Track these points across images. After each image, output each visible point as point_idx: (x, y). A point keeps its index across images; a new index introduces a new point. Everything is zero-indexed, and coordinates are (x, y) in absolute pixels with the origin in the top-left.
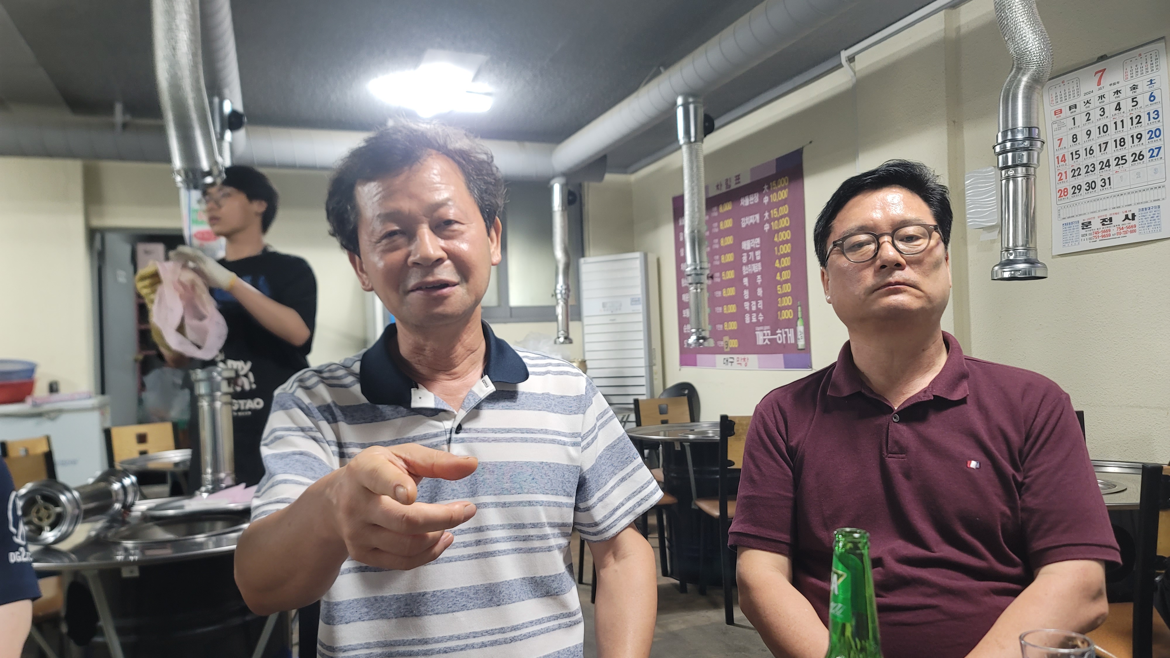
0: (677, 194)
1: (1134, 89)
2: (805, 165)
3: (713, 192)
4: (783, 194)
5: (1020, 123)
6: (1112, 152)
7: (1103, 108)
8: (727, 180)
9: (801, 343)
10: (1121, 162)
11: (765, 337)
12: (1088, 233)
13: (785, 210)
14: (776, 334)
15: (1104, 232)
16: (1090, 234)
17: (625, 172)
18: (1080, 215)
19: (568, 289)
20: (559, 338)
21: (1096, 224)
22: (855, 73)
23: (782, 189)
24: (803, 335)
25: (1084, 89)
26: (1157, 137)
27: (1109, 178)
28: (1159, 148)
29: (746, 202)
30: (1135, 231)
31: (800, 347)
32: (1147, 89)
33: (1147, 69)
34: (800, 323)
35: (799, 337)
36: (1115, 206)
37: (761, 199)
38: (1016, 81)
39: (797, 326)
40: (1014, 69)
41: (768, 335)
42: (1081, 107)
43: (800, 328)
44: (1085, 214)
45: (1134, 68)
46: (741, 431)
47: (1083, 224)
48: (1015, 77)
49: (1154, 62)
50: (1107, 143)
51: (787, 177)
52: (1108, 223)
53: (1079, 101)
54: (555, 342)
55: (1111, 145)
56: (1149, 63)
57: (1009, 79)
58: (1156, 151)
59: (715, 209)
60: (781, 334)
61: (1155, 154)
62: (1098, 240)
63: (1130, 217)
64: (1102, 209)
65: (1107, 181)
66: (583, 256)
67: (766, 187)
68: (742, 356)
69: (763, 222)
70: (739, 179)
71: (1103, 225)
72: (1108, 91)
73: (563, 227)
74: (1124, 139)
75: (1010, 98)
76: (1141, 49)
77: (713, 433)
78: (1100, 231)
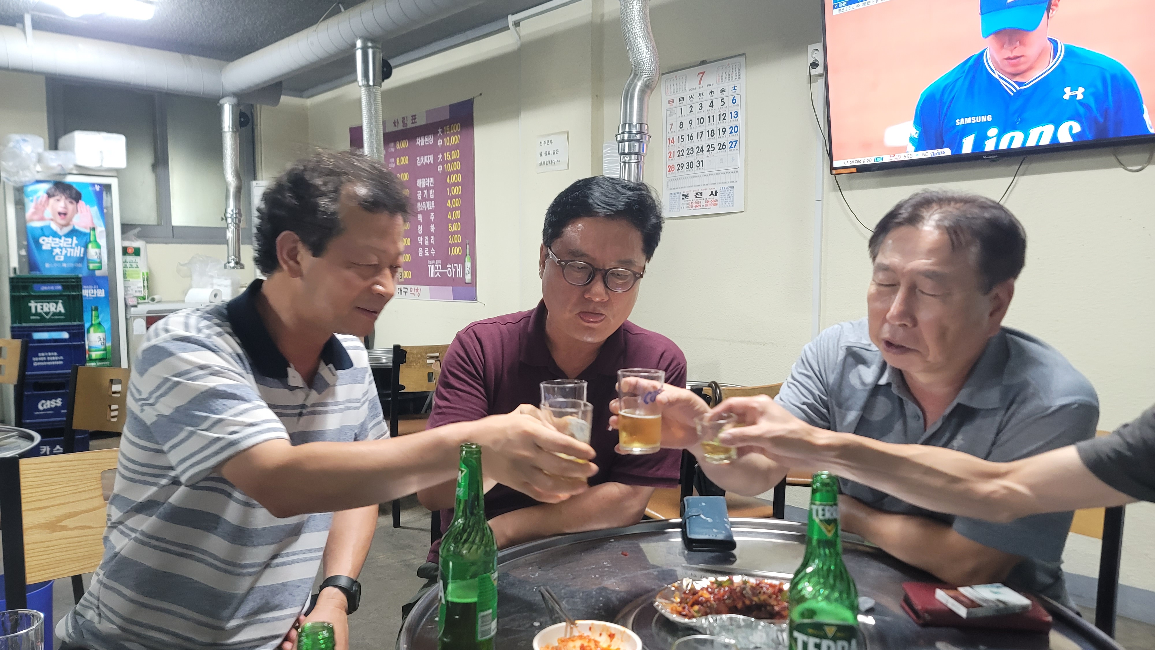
0: (355, 124)
1: (723, 91)
2: (477, 115)
3: (391, 129)
4: (455, 140)
5: (635, 120)
6: (705, 141)
7: (701, 104)
8: (404, 118)
9: (468, 278)
10: (711, 149)
11: (436, 271)
12: (686, 202)
13: (456, 154)
14: (447, 268)
15: (696, 203)
16: (688, 204)
17: (301, 96)
18: (682, 188)
19: (239, 213)
20: (229, 262)
21: (692, 197)
22: (520, 37)
23: (454, 134)
24: (470, 271)
25: (690, 86)
26: (735, 132)
27: (702, 161)
28: (736, 141)
29: (422, 142)
30: (716, 204)
31: (467, 281)
32: (731, 93)
33: (732, 77)
34: (468, 259)
35: (467, 272)
36: (705, 184)
37: (435, 141)
38: (633, 84)
39: (465, 261)
40: (632, 75)
41: (439, 269)
42: (687, 100)
43: (468, 264)
44: (685, 187)
45: (724, 74)
46: (412, 359)
47: (683, 195)
48: (633, 80)
49: (737, 72)
50: (702, 132)
51: (459, 124)
52: (700, 196)
53: (686, 95)
54: (225, 267)
55: (705, 134)
56: (734, 72)
57: (628, 81)
58: (734, 144)
59: (392, 144)
60: (451, 268)
61: (733, 146)
62: (692, 209)
63: (714, 193)
64: (696, 184)
65: (701, 163)
66: (255, 179)
67: (440, 130)
68: (416, 287)
69: (436, 163)
70: (415, 119)
71: (696, 197)
72: (706, 91)
73: (234, 150)
74: (713, 130)
75: (628, 97)
76: (729, 60)
77: (386, 359)
78: (694, 202)
